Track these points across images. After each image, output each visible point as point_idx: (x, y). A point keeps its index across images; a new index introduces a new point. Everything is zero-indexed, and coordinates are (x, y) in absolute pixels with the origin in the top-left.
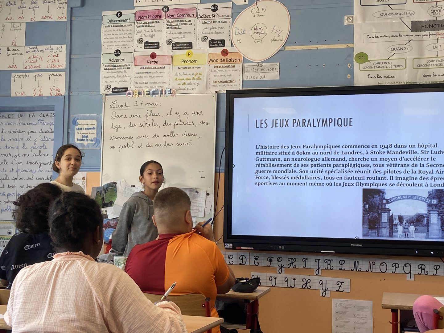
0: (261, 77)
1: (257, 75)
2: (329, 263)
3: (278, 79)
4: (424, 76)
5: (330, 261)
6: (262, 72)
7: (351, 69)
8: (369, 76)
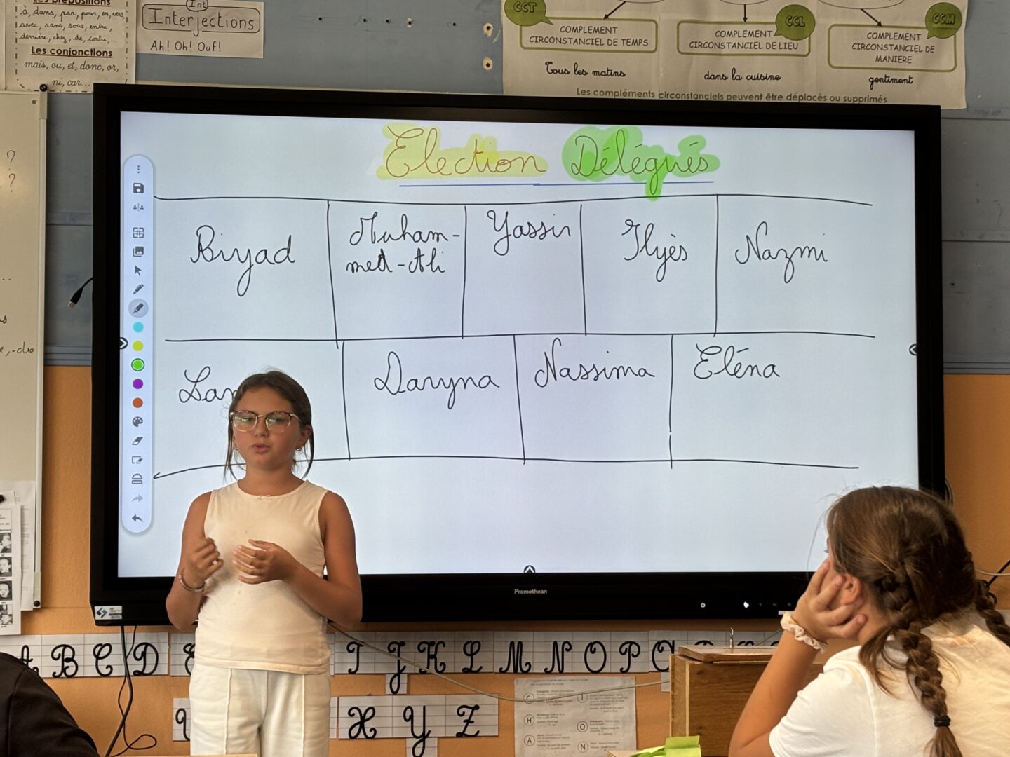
0: (201, 47)
1: (187, 38)
2: (432, 653)
3: (259, 55)
4: (708, 77)
5: (434, 647)
6: (205, 28)
7: (495, 40)
8: (551, 67)
